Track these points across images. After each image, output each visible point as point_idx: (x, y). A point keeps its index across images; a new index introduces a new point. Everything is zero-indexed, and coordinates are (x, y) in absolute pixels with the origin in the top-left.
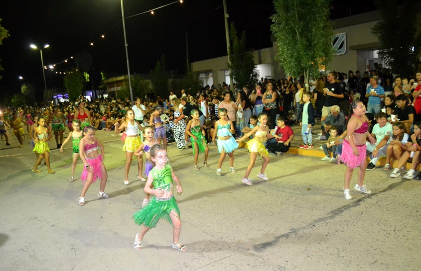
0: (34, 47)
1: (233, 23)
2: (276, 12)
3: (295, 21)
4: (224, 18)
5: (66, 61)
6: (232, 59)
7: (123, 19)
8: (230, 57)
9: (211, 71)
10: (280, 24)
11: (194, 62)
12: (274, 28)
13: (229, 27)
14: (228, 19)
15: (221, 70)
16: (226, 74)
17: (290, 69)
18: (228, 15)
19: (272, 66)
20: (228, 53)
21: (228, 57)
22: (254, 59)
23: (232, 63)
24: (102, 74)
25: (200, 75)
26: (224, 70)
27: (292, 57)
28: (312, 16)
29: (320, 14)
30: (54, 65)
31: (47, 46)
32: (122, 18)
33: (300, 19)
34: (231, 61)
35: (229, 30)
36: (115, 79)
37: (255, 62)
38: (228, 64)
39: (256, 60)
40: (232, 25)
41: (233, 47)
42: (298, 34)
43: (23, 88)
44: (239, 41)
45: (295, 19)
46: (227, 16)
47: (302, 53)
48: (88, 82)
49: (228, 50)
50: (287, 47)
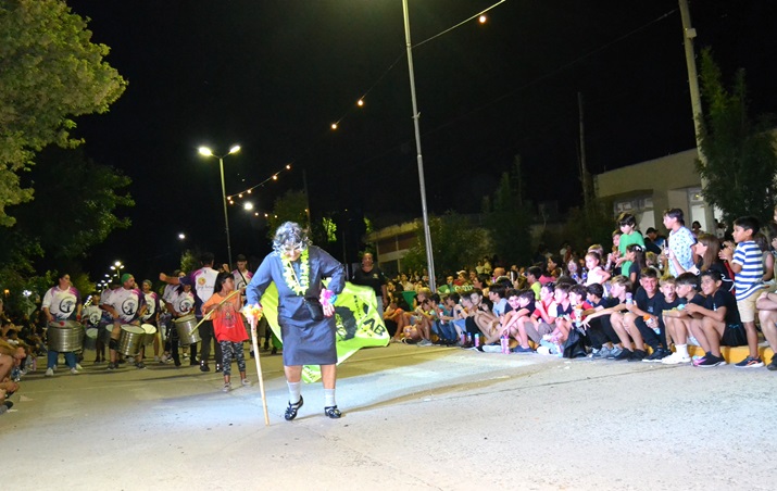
0: (205, 152)
1: (708, 49)
5: (275, 177)
7: (409, 50)
8: (703, 149)
9: (648, 193)
11: (602, 172)
15: (677, 189)
16: (692, 200)
18: (693, 31)
21: (699, 148)
23: (709, 159)
24: (367, 221)
25: (620, 206)
31: (235, 149)
32: (406, 47)
34: (705, 154)
35: (699, 71)
36: (396, 230)
40: (705, 53)
43: (185, 259)
44: (728, 97)
46: (690, 33)
48: (332, 242)
49: (697, 124)
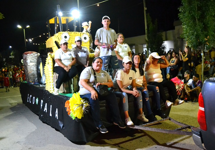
0: (19, 27)
2: (182, 5)
3: (195, 11)
4: (144, 10)
5: (40, 36)
6: (148, 37)
8: (147, 36)
9: (134, 45)
10: (185, 13)
12: (180, 16)
13: (147, 16)
14: (146, 11)
15: (140, 44)
16: (144, 47)
17: (191, 44)
18: (146, 8)
19: (174, 42)
20: (146, 33)
21: (146, 35)
22: (163, 37)
23: (148, 39)
26: (143, 44)
27: (193, 35)
28: (207, 8)
29: (212, 6)
30: (33, 39)
31: (28, 26)
33: (198, 10)
37: (163, 39)
38: (146, 40)
39: (164, 38)
41: (149, 29)
42: (197, 20)
43: (12, 53)
44: (153, 25)
45: (196, 9)
47: (200, 32)
49: (146, 31)
50: (190, 28)
